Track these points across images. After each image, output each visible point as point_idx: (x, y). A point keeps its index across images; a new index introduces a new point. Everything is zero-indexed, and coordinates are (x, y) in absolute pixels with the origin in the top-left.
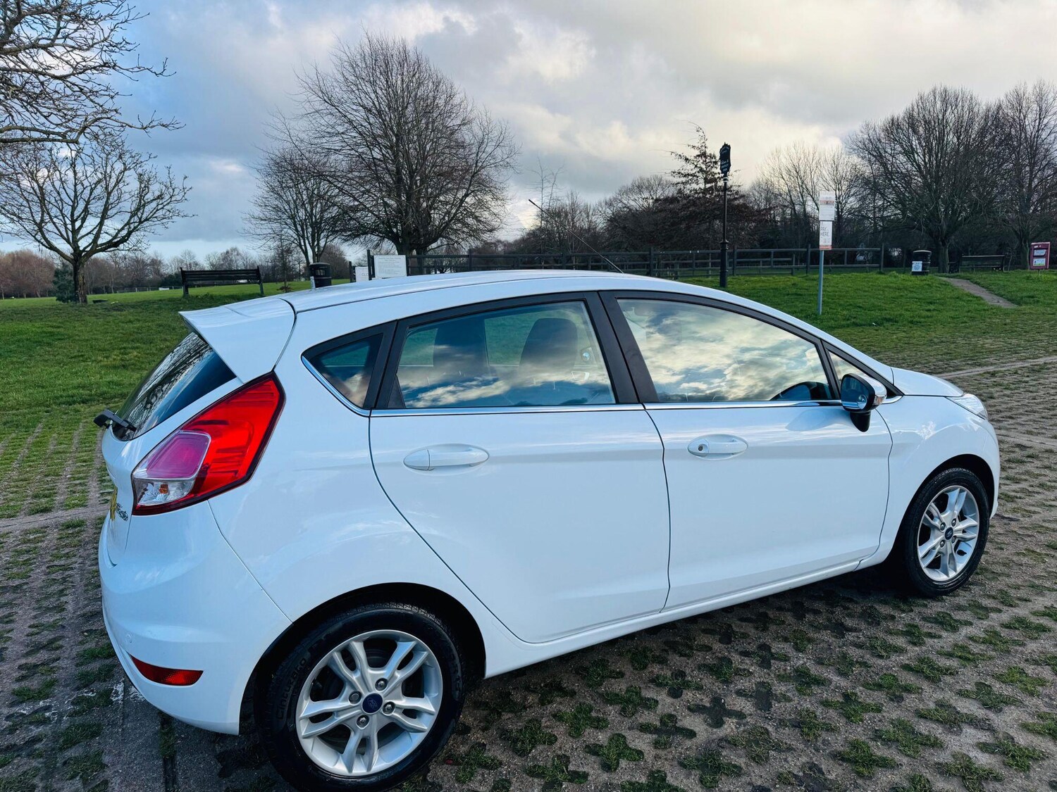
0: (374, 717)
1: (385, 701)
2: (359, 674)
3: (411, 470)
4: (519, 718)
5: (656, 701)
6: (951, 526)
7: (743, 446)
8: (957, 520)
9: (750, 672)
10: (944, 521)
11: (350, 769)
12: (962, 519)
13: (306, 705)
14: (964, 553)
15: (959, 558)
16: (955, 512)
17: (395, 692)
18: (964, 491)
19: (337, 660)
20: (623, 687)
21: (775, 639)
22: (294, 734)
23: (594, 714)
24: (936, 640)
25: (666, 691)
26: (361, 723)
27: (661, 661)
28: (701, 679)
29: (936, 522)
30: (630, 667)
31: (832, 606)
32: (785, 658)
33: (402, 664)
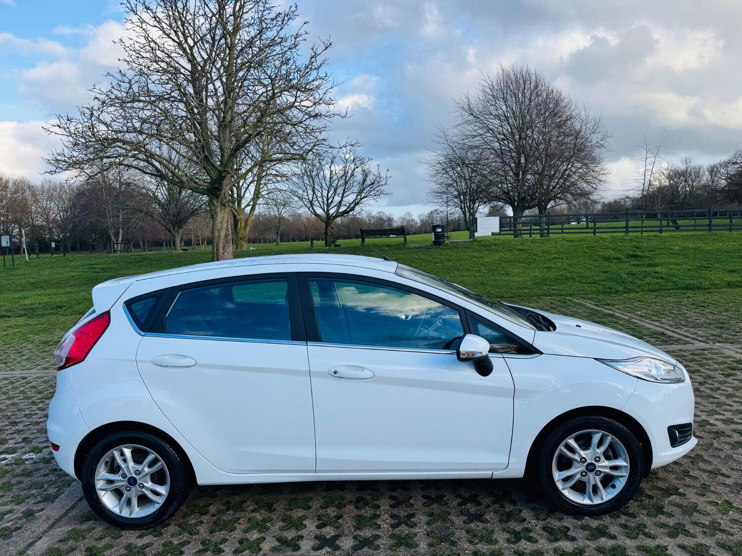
0: (133, 489)
1: (139, 482)
2: (126, 464)
3: (155, 366)
4: (234, 514)
5: (306, 527)
6: (594, 462)
7: (370, 374)
8: (602, 458)
9: (379, 527)
10: (584, 456)
11: (121, 512)
12: (608, 458)
13: (102, 474)
14: (614, 487)
15: (610, 490)
16: (597, 450)
17: (145, 478)
18: (608, 436)
19: (116, 454)
20: (300, 515)
21: (424, 514)
22: (94, 486)
23: (267, 524)
24: (528, 543)
25: (318, 523)
26: (127, 490)
27: (340, 506)
28: (346, 523)
29: (576, 457)
30: (319, 505)
31: (495, 502)
32: (414, 525)
33: (151, 465)
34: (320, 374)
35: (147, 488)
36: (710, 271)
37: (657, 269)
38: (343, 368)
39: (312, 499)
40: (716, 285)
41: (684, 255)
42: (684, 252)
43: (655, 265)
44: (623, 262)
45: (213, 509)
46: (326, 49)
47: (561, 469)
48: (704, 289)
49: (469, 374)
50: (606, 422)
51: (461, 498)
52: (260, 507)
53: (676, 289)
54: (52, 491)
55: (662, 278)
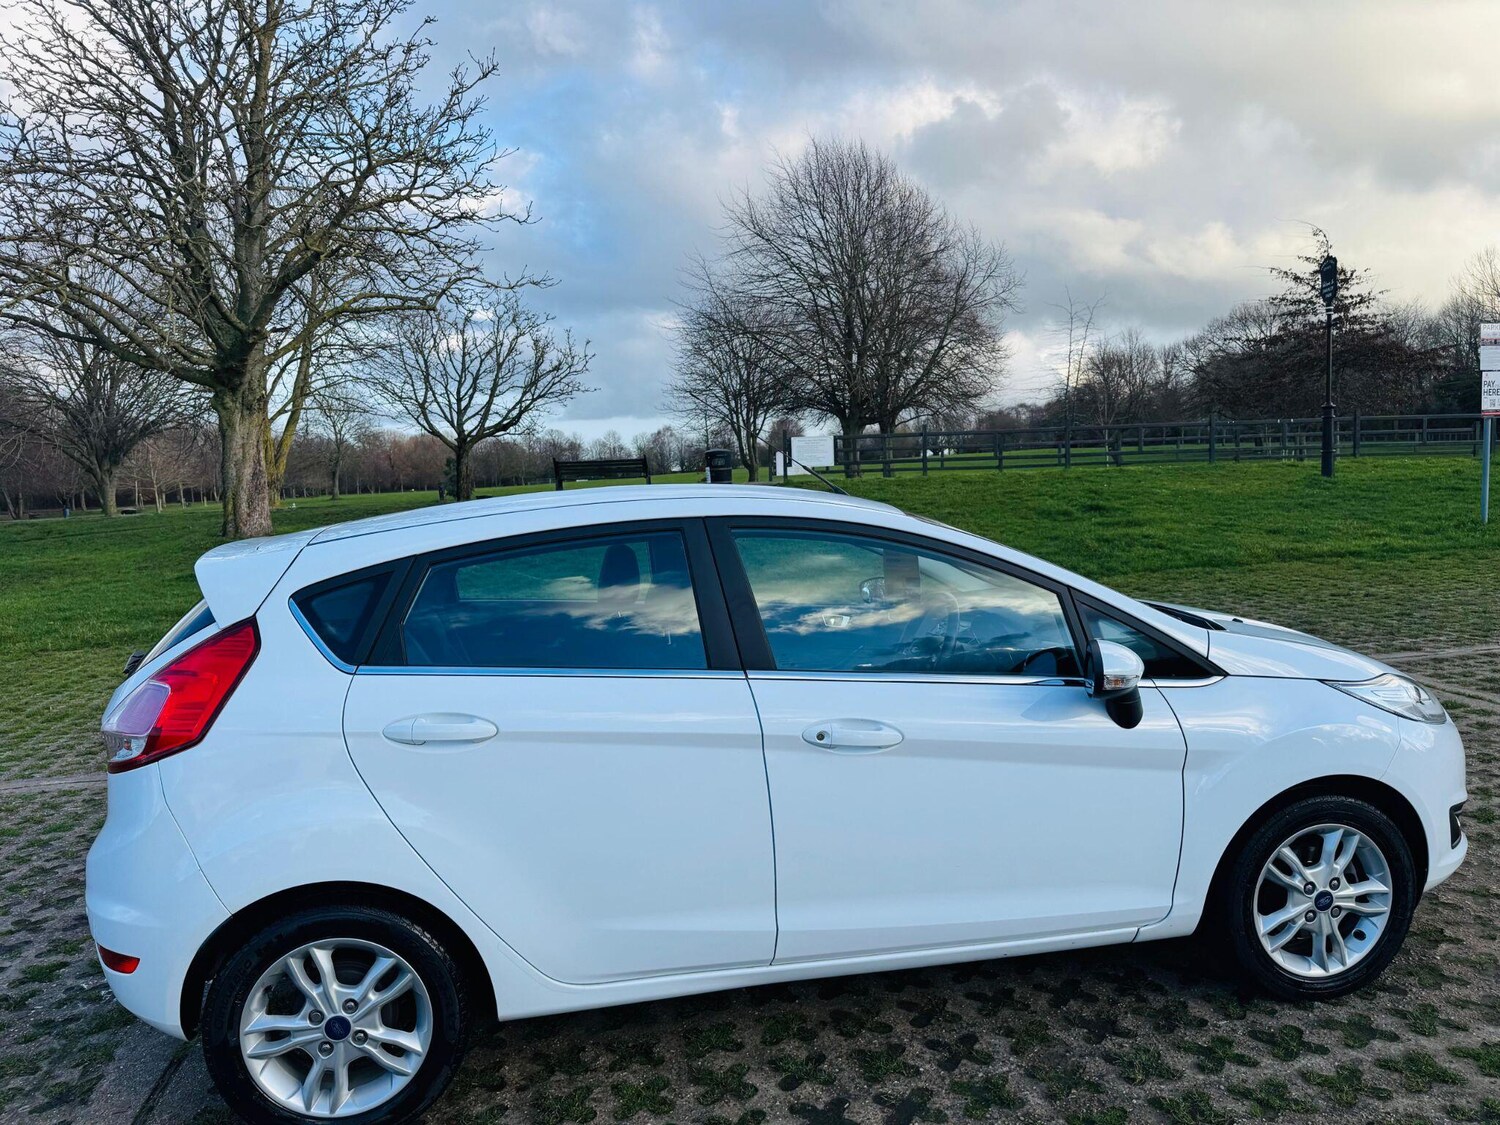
0: (340, 1046)
1: (355, 1028)
2: (321, 989)
3: (389, 742)
4: (571, 1082)
5: (756, 1090)
6: (1328, 889)
7: (894, 737)
8: (1343, 880)
9: (918, 1073)
10: (1312, 879)
11: (308, 1106)
12: (1351, 880)
13: (256, 1018)
14: (1361, 936)
15: (1354, 942)
16: (1335, 866)
17: (369, 1018)
18: (1355, 834)
19: (296, 966)
20: (728, 1065)
21: (993, 1030)
22: (237, 1049)
23: (663, 1094)
24: (1243, 1069)
25: (779, 1079)
26: (322, 1050)
27: (807, 1036)
28: (841, 1070)
29: (1297, 882)
30: (758, 1039)
31: (1122, 992)
32: (986, 1059)
33: (382, 984)
34: (787, 743)
35: (374, 1040)
36: (1237, 532)
37: (1146, 530)
38: (835, 725)
39: (735, 1027)
40: (1258, 557)
41: (1181, 504)
42: (1180, 499)
43: (1138, 524)
44: (1076, 519)
46: (485, 76)
47: (1265, 910)
48: (1240, 564)
49: (1098, 723)
50: (1351, 806)
52: (623, 1058)
54: (68, 1075)
55: (1160, 547)
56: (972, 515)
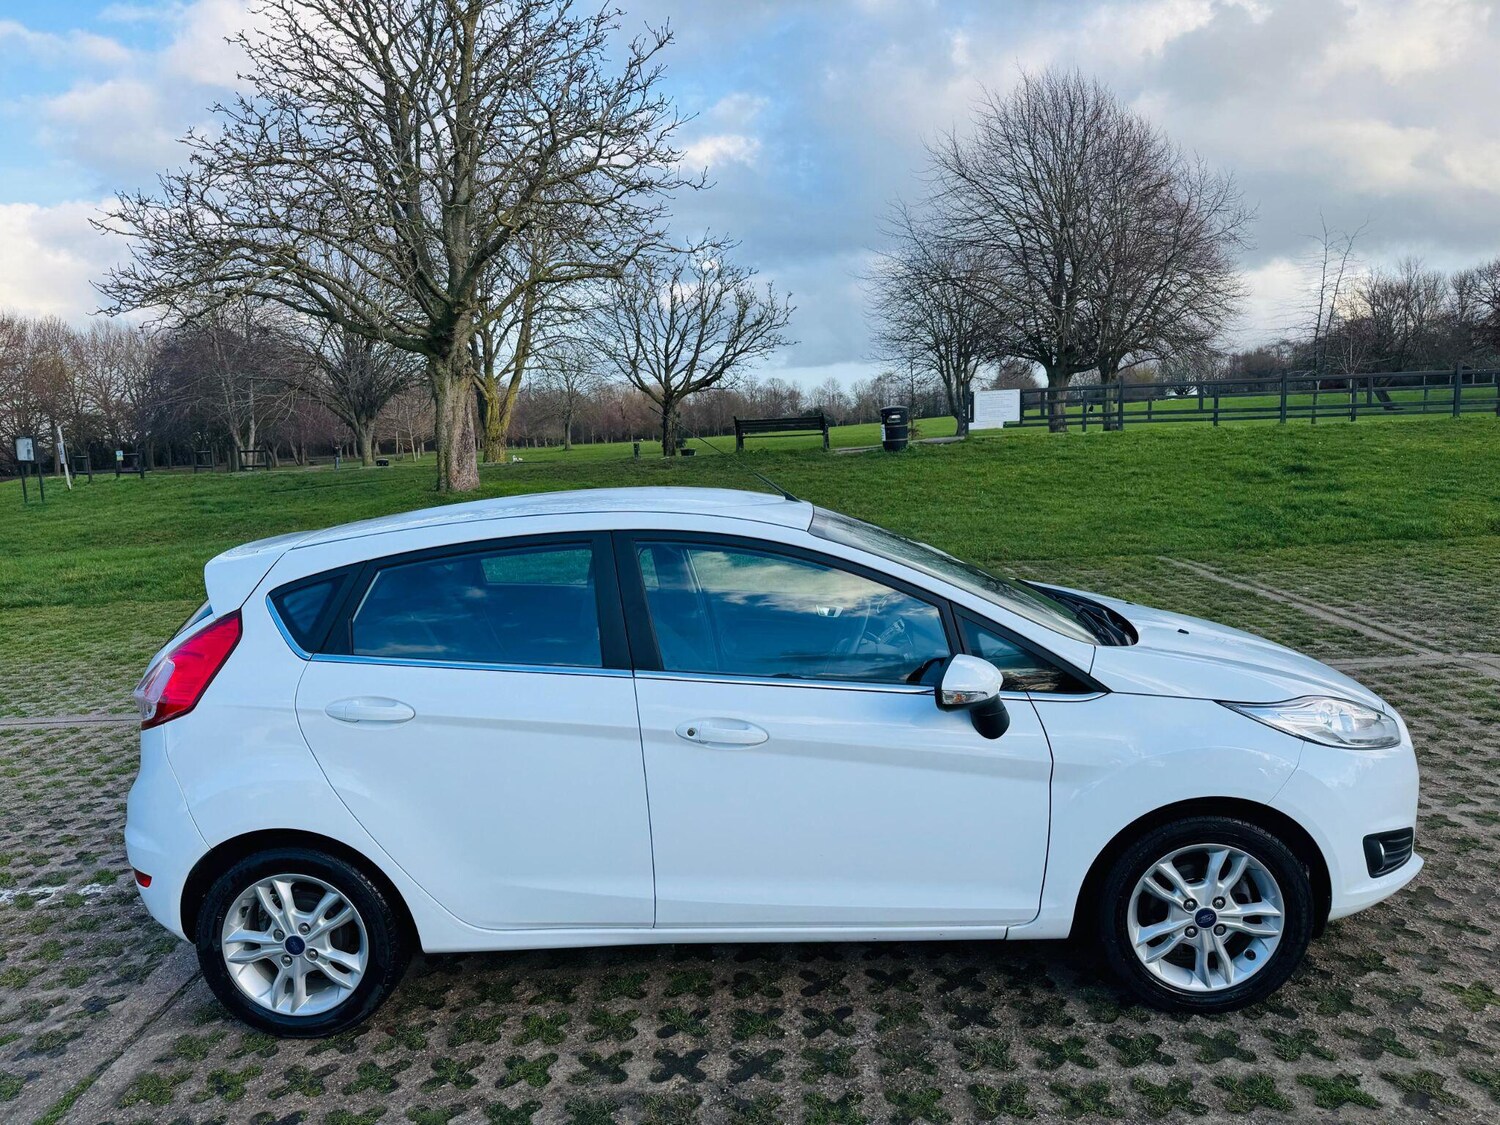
0: (297, 960)
1: (308, 946)
2: (282, 913)
3: (333, 720)
4: (495, 1008)
5: (636, 1034)
6: (1211, 907)
7: (759, 736)
8: (1230, 899)
9: (782, 1035)
10: (1193, 896)
11: (274, 1005)
12: (1240, 899)
13: (235, 929)
14: (1251, 956)
15: (1244, 962)
16: (1219, 885)
17: (320, 939)
18: (1243, 856)
19: (263, 893)
20: (625, 1010)
21: (870, 1008)
22: (220, 955)
23: (561, 1028)
24: (1079, 1069)
25: (660, 1027)
26: (285, 962)
27: (704, 992)
28: (716, 1026)
29: (1177, 898)
30: (662, 990)
31: (1011, 985)
32: (850, 1031)
33: (330, 914)
34: (662, 736)
35: (324, 959)
36: (1454, 499)
37: (1343, 496)
38: (708, 723)
39: (648, 977)
41: (1401, 465)
42: (1401, 460)
43: (1340, 488)
44: (1274, 481)
45: (452, 997)
46: (661, 45)
47: (1145, 920)
48: (1442, 537)
49: (961, 734)
50: (1237, 828)
51: (944, 976)
52: (545, 994)
53: (1384, 538)
54: (139, 960)
55: (1354, 515)
56: (1159, 475)
